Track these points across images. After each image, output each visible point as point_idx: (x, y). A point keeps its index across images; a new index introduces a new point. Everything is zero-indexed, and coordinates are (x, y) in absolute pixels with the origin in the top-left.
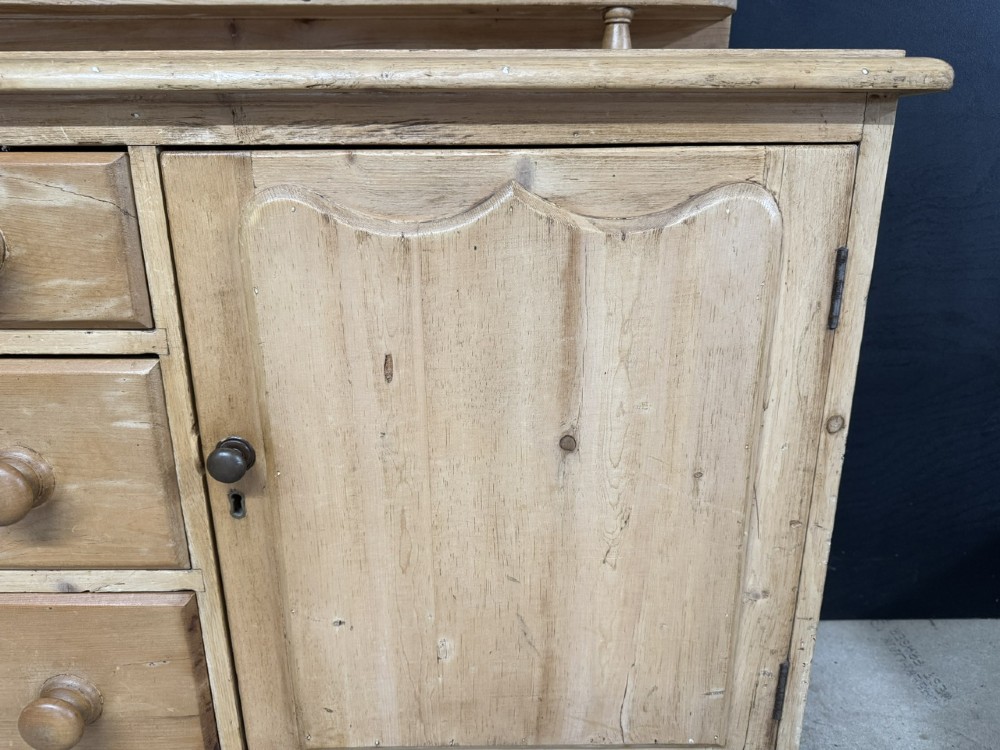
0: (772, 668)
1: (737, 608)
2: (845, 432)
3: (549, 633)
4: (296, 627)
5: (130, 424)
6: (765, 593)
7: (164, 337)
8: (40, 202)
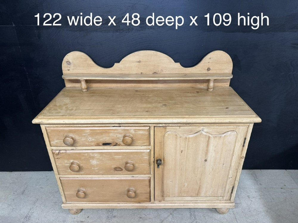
0: (232, 187)
1: (227, 179)
2: (244, 158)
3: (200, 183)
4: (165, 182)
5: (146, 158)
6: (231, 178)
7: (152, 147)
8: (138, 133)
